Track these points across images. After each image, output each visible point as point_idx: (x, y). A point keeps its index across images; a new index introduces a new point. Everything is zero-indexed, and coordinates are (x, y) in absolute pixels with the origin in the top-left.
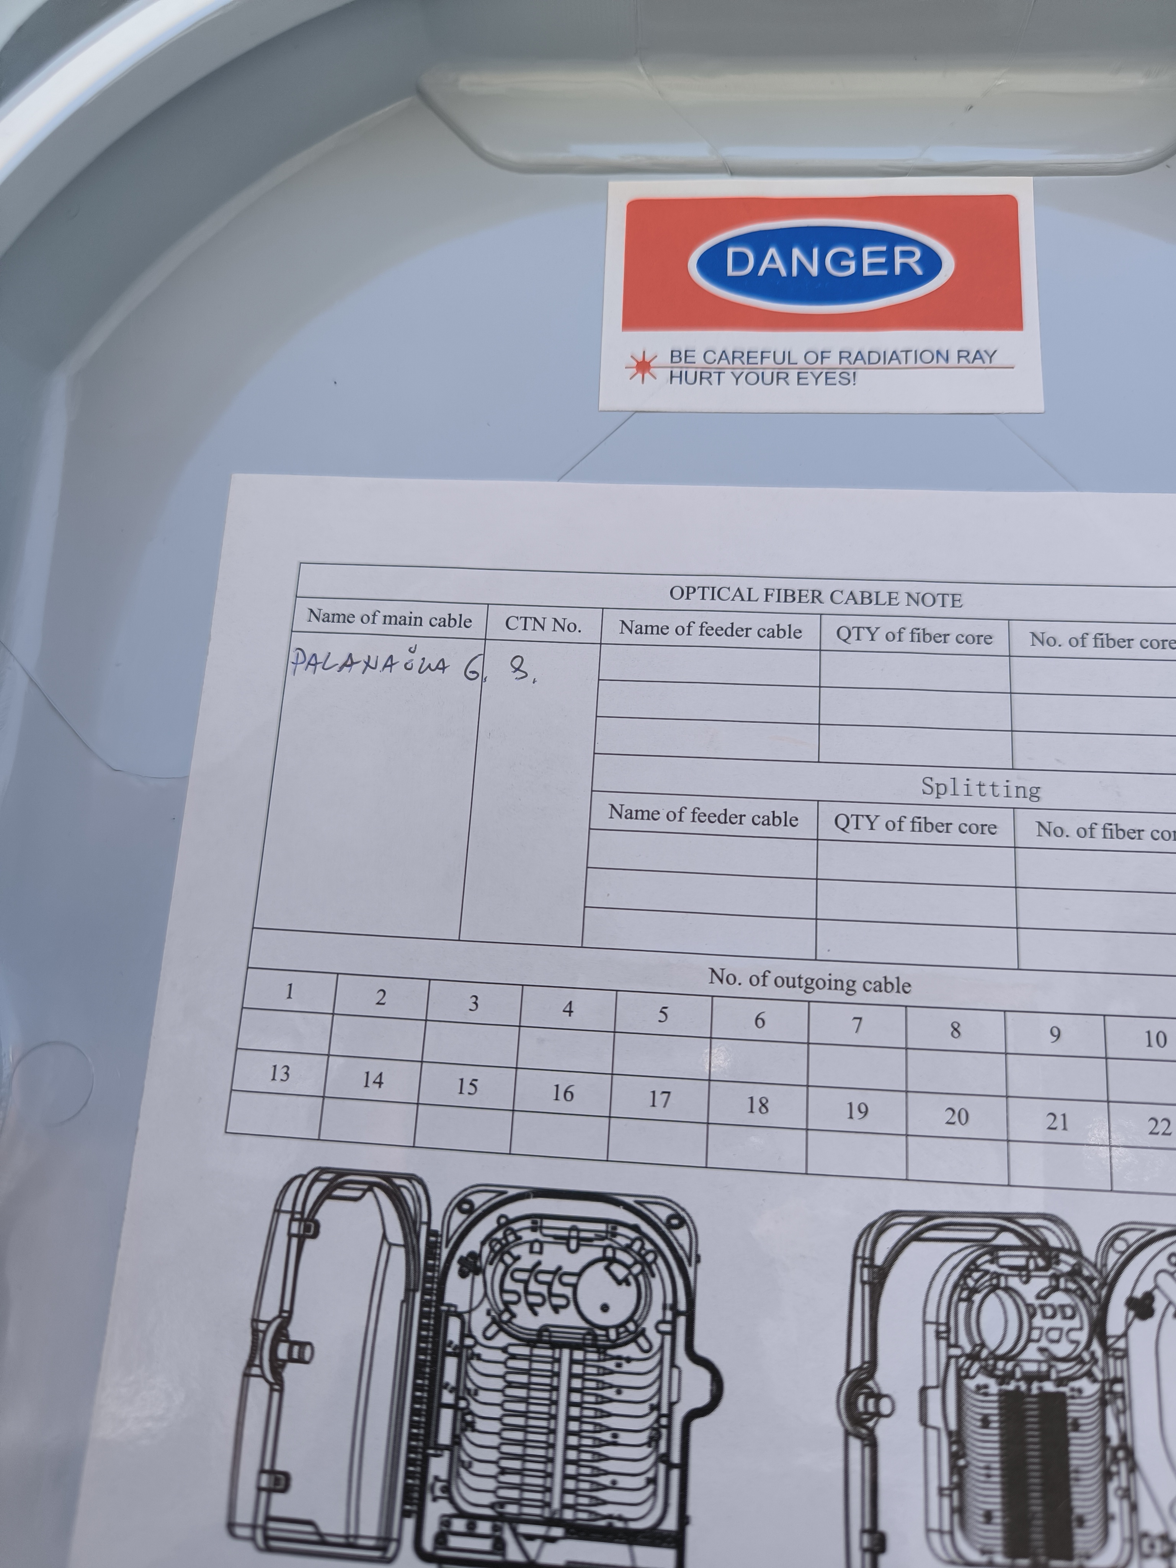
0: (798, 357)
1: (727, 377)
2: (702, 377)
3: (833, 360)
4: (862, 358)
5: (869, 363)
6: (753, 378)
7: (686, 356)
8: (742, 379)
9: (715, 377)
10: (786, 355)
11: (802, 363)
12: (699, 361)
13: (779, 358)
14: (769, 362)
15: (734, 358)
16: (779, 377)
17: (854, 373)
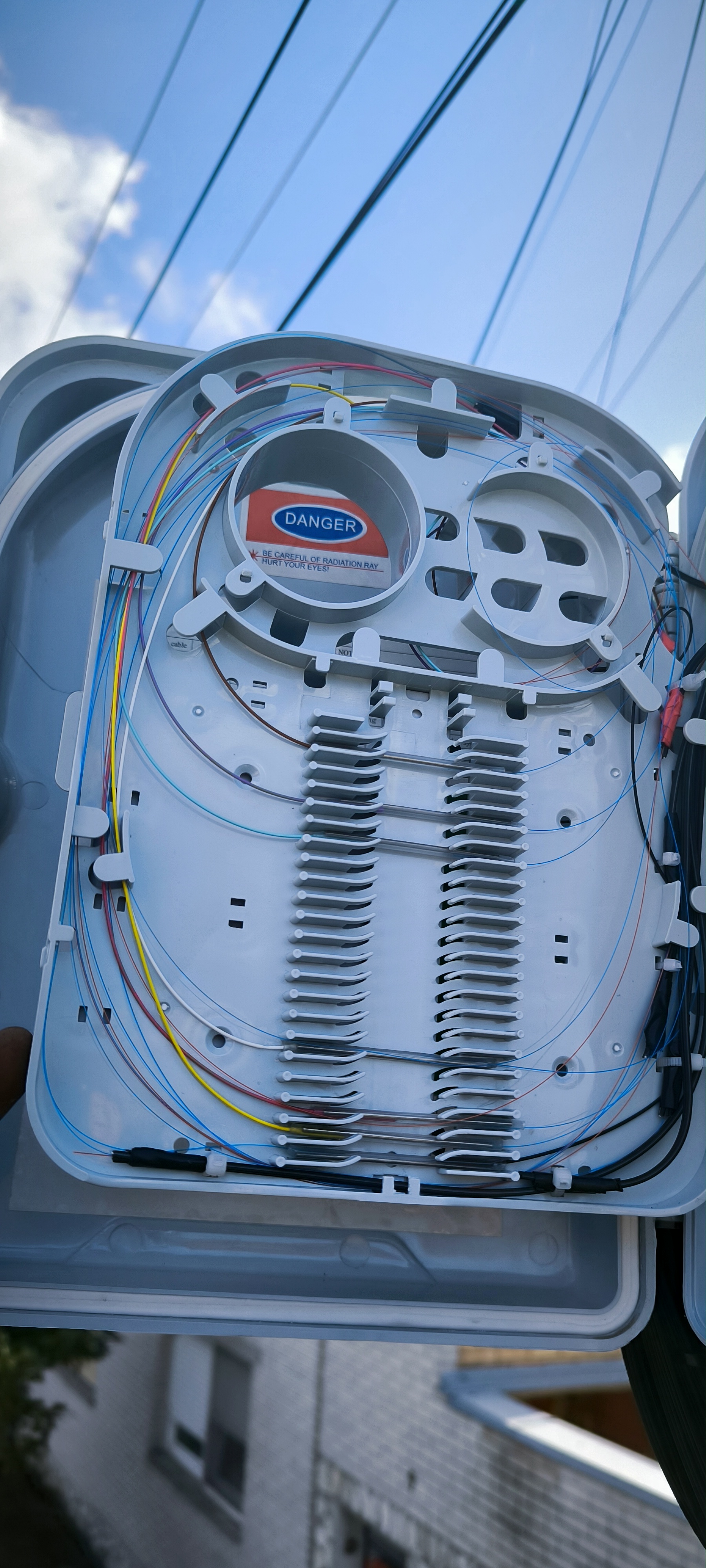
0: (308, 559)
1: (283, 563)
2: (274, 562)
3: (321, 561)
4: (331, 562)
5: (334, 564)
6: (292, 564)
7: (269, 554)
8: (288, 565)
9: (278, 563)
10: (305, 557)
11: (310, 562)
12: (273, 556)
13: (302, 558)
14: (298, 559)
15: (286, 556)
16: (302, 564)
17: (328, 568)
